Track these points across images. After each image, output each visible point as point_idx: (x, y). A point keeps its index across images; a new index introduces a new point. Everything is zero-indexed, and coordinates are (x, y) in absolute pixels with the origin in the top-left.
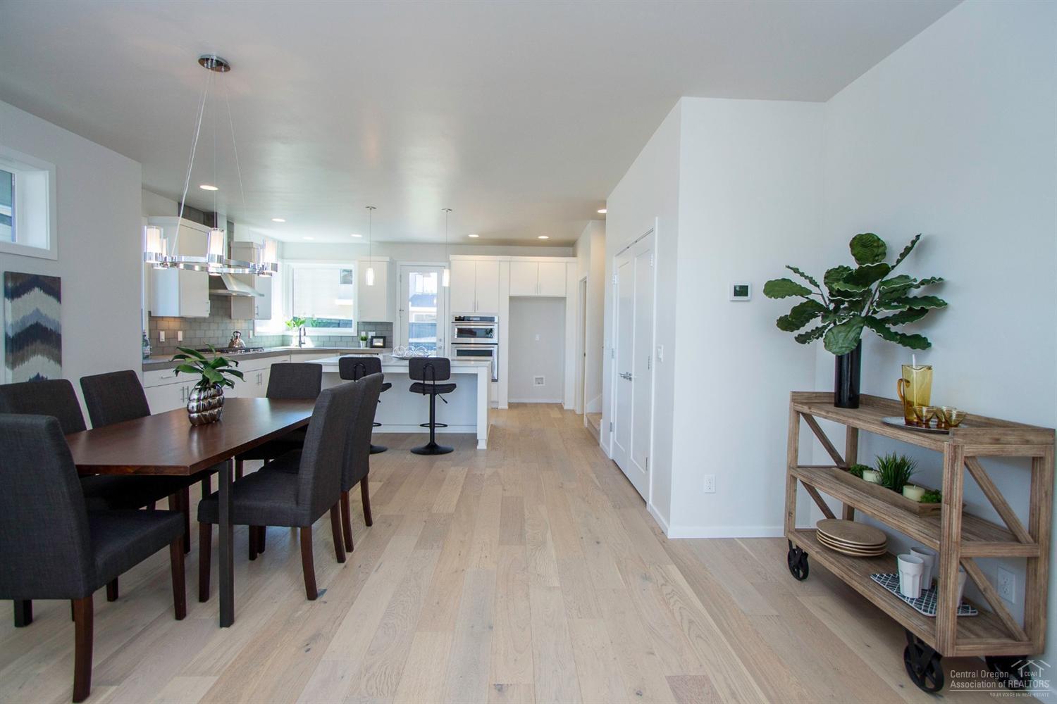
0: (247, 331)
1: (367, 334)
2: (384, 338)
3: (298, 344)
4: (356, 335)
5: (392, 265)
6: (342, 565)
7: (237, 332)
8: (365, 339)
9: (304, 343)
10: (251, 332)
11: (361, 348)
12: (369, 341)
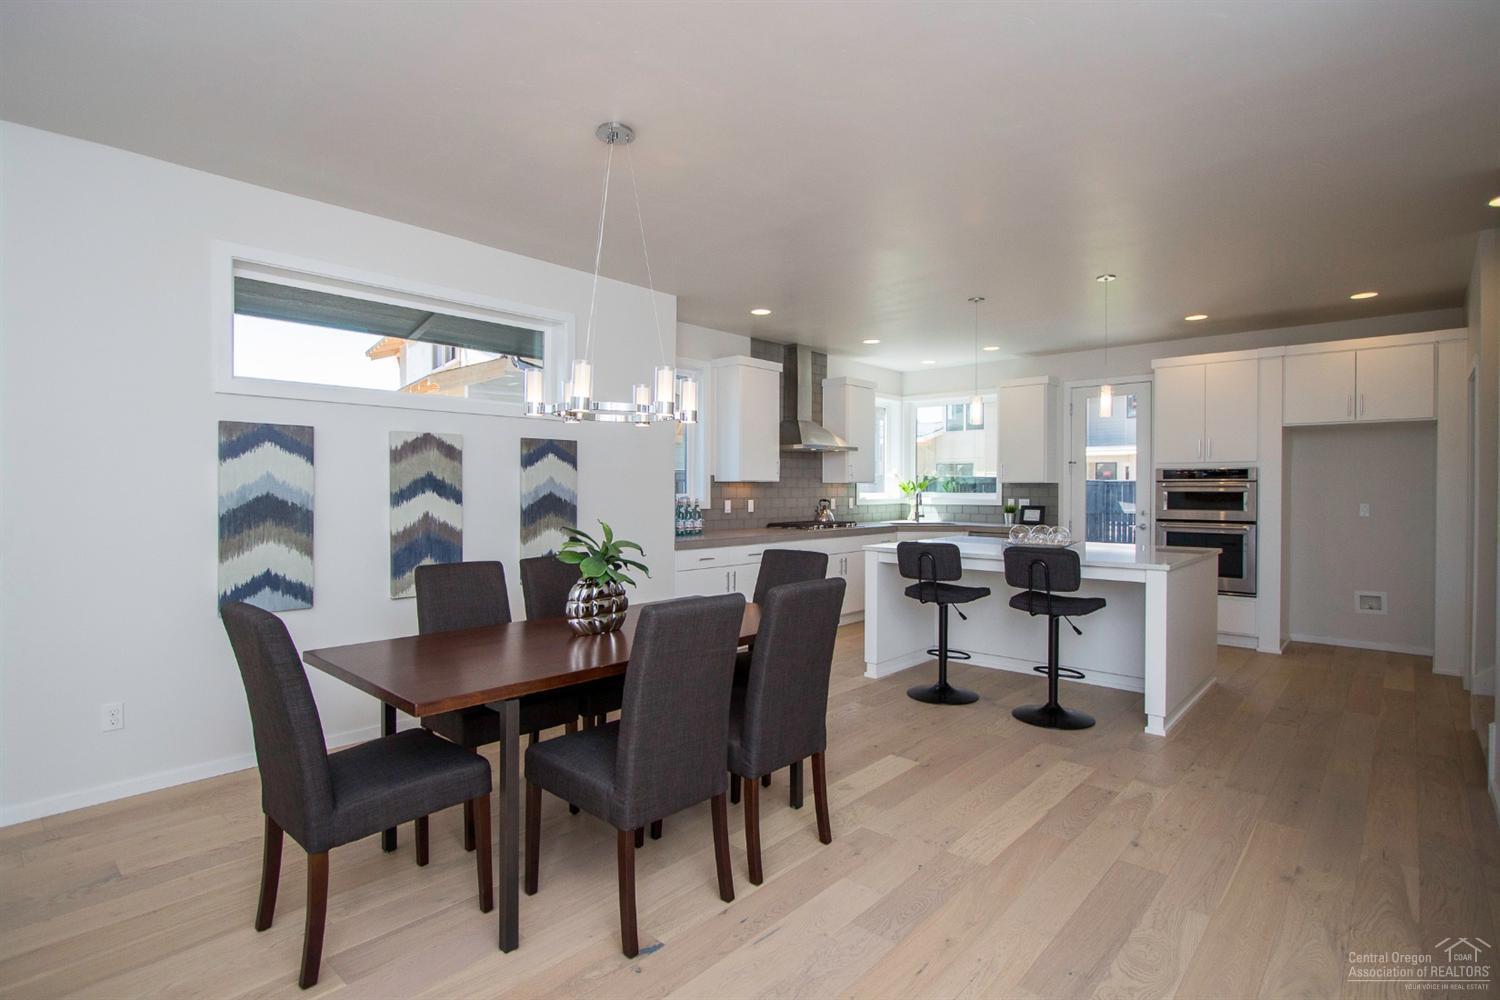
0: (846, 499)
1: (1016, 502)
2: (1042, 509)
3: (914, 517)
4: (1000, 504)
5: (1053, 387)
6: (724, 905)
7: (825, 500)
8: (1011, 510)
9: (923, 516)
10: (851, 500)
11: (1006, 525)
12: (1018, 513)
